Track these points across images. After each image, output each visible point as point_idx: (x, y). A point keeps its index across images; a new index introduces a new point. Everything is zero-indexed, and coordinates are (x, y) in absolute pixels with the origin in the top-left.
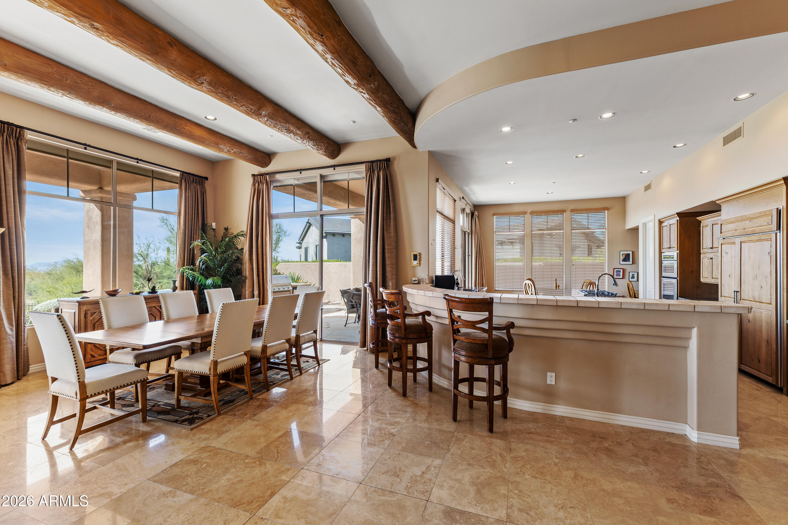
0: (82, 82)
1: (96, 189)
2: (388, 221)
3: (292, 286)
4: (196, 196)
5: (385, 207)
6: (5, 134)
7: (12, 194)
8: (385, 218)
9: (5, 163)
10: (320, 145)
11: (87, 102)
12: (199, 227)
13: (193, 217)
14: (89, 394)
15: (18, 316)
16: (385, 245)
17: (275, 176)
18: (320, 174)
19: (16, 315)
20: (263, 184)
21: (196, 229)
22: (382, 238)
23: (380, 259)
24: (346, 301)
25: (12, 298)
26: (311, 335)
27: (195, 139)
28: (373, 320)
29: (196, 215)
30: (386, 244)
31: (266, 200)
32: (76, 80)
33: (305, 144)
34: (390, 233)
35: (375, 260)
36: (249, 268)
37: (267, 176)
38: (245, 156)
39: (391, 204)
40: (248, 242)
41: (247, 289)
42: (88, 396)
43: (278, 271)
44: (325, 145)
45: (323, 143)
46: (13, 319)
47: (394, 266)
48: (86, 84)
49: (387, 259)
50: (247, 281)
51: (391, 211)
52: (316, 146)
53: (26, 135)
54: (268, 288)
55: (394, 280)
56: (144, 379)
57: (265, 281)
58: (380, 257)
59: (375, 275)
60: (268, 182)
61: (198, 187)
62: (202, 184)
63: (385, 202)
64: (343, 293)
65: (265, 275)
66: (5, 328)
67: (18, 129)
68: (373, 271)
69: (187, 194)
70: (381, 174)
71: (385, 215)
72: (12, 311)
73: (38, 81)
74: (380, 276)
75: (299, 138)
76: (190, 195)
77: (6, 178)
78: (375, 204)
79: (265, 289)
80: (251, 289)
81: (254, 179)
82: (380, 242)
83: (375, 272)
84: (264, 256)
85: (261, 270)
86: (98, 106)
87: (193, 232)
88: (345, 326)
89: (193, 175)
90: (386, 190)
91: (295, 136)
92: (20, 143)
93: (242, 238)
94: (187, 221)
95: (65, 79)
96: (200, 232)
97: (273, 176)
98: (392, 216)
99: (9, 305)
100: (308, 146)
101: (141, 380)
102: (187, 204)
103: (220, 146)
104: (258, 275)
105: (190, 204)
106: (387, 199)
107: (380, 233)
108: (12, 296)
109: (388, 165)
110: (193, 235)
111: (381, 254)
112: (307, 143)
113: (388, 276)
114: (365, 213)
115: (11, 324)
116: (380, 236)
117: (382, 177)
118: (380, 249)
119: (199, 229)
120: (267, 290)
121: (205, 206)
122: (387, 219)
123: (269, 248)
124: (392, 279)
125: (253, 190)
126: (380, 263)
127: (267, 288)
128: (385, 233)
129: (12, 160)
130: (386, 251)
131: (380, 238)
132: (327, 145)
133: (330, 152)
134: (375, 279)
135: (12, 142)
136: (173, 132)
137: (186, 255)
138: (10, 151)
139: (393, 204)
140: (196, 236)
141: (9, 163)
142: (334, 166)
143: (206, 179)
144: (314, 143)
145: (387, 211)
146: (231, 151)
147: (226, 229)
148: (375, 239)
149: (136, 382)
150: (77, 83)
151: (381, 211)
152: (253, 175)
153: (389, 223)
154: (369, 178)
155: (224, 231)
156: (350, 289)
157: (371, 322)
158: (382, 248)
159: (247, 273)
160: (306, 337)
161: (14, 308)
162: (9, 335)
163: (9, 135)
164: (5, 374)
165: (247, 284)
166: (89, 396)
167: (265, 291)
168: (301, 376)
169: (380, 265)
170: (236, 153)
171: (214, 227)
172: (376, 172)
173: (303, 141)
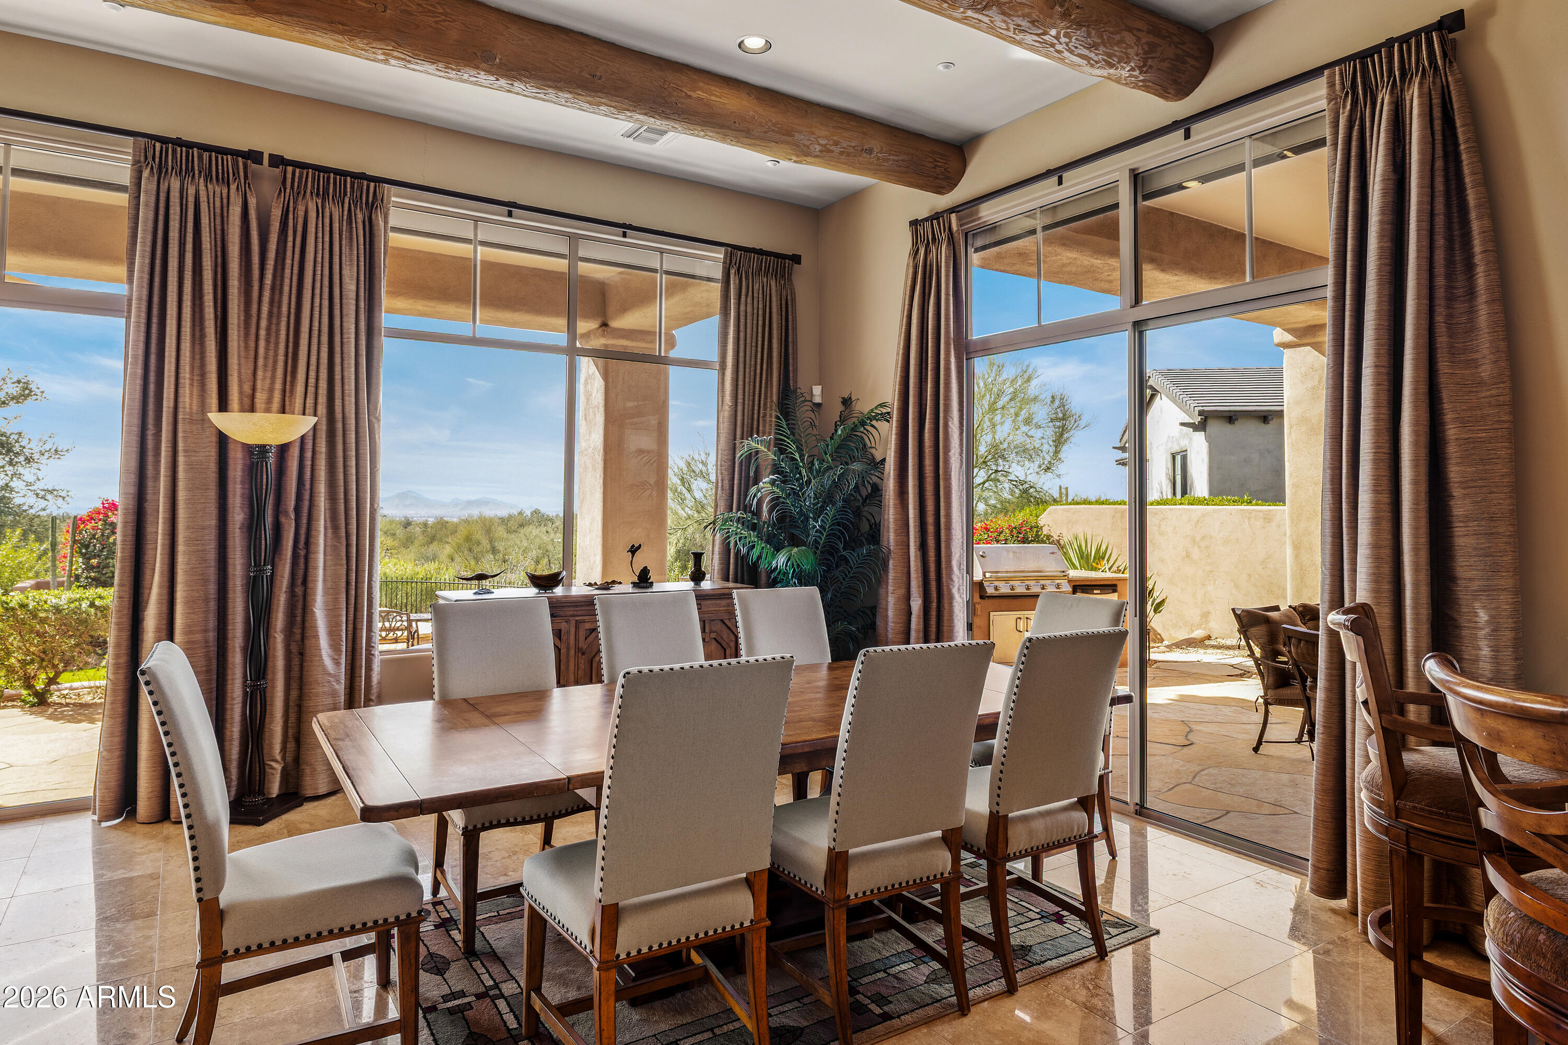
0: (421, 9)
1: (597, 329)
2: (1460, 307)
3: (1069, 581)
4: (768, 310)
5: (1440, 242)
6: (347, 200)
7: (353, 336)
8: (1440, 293)
9: (344, 266)
10: (1118, 43)
11: (440, 65)
12: (772, 401)
13: (758, 371)
14: (228, 945)
15: (355, 629)
16: (1443, 424)
17: (977, 212)
18: (1132, 171)
19: (351, 627)
20: (940, 244)
21: (765, 404)
22: (1424, 389)
23: (1416, 494)
24: (1258, 652)
25: (344, 585)
26: (1063, 817)
27: (722, 126)
28: (1374, 802)
29: (765, 366)
30: (1449, 416)
31: (947, 294)
32: (408, 6)
33: (1053, 45)
34: (1474, 364)
35: (1386, 498)
36: (895, 520)
37: (953, 216)
38: (878, 159)
39: (1476, 226)
40: (894, 437)
41: (891, 588)
42: (226, 952)
43: (1045, 531)
44: (1139, 39)
45: (1130, 30)
46: (341, 636)
47: (1504, 528)
48: (429, 11)
49: (1456, 491)
50: (891, 562)
51: (1478, 259)
52: (1102, 48)
53: (389, 197)
54: (955, 591)
55: (1505, 601)
56: (409, 915)
57: (944, 565)
58: (1415, 483)
59: (1387, 569)
60: (956, 235)
61: (773, 284)
62: (783, 276)
63: (1440, 221)
64: (1245, 620)
65: (943, 545)
66: (321, 656)
67: (372, 185)
68: (1375, 546)
69: (742, 308)
70: (1414, 97)
71: (1440, 281)
72: (340, 615)
73: (325, 25)
74: (1416, 569)
75: (1025, 24)
76: (749, 310)
77: (344, 301)
78: (1381, 236)
79: (945, 593)
80: (902, 591)
81: (915, 234)
82: (1416, 407)
83: (1387, 552)
84: (942, 483)
85: (931, 529)
86: (467, 69)
87: (756, 416)
88: (1256, 749)
89: (760, 252)
90: (1446, 162)
91: (1009, 16)
92: (373, 217)
93: (882, 426)
94: (741, 383)
95: (380, 8)
96: (774, 413)
97: (971, 215)
98: (1481, 281)
99: (336, 600)
100: (1066, 54)
101: (397, 918)
102: (742, 335)
103: (798, 136)
104: (923, 546)
105: (749, 336)
106: (1448, 205)
107: (1416, 367)
108: (344, 580)
109: (1454, 49)
110: (755, 423)
111: (1424, 469)
112: (1063, 40)
113: (1468, 575)
114: (1329, 293)
115: (335, 647)
116: (1416, 382)
117: (1421, 105)
118: (1416, 444)
119: (771, 406)
120: (951, 598)
121: (790, 339)
122: (1451, 299)
123: (957, 455)
124: (1488, 590)
125: (911, 270)
126: (1415, 510)
127: (950, 591)
128: (1443, 366)
129: (358, 257)
130: (1452, 450)
131: (1416, 390)
132: (1151, 38)
133: (1166, 64)
134: (1386, 587)
135: (360, 216)
136: (659, 114)
137: (736, 482)
138: (355, 236)
139: (1486, 222)
140: (764, 426)
141: (351, 265)
142: (1184, 125)
143: (796, 259)
144: (1089, 35)
145: (1450, 263)
146: (833, 148)
147: (847, 402)
148: (1384, 397)
149: (381, 922)
150: (409, 13)
151: (1419, 266)
152: (914, 223)
153: (1464, 319)
154: (1350, 128)
155: (841, 408)
156: (1276, 608)
157: (1366, 811)
158: (1424, 440)
159: (891, 537)
160: (1039, 824)
161: (347, 608)
162: (329, 674)
163: (355, 202)
164: (315, 770)
165: (891, 575)
166: (231, 953)
167: (946, 601)
168: (1008, 1003)
169: (1416, 518)
170: (848, 155)
171: (818, 399)
172: (1385, 97)
173: (1045, 33)
